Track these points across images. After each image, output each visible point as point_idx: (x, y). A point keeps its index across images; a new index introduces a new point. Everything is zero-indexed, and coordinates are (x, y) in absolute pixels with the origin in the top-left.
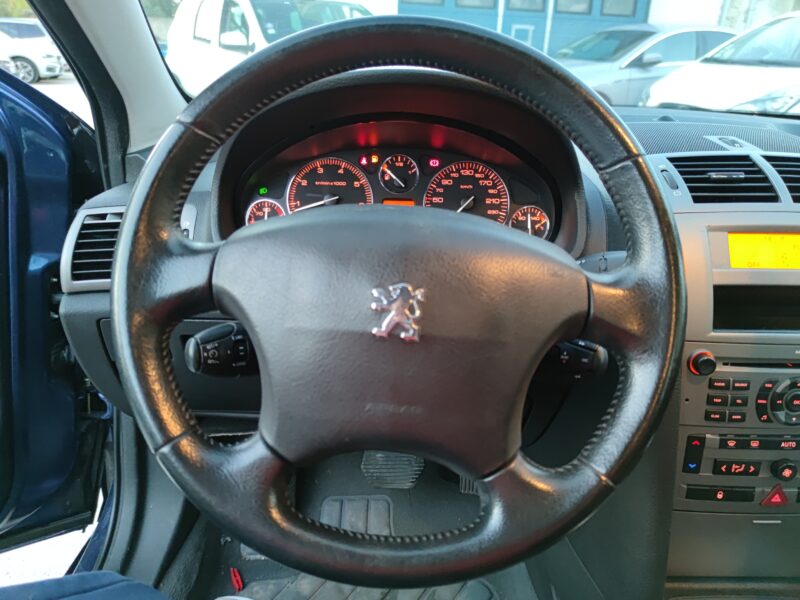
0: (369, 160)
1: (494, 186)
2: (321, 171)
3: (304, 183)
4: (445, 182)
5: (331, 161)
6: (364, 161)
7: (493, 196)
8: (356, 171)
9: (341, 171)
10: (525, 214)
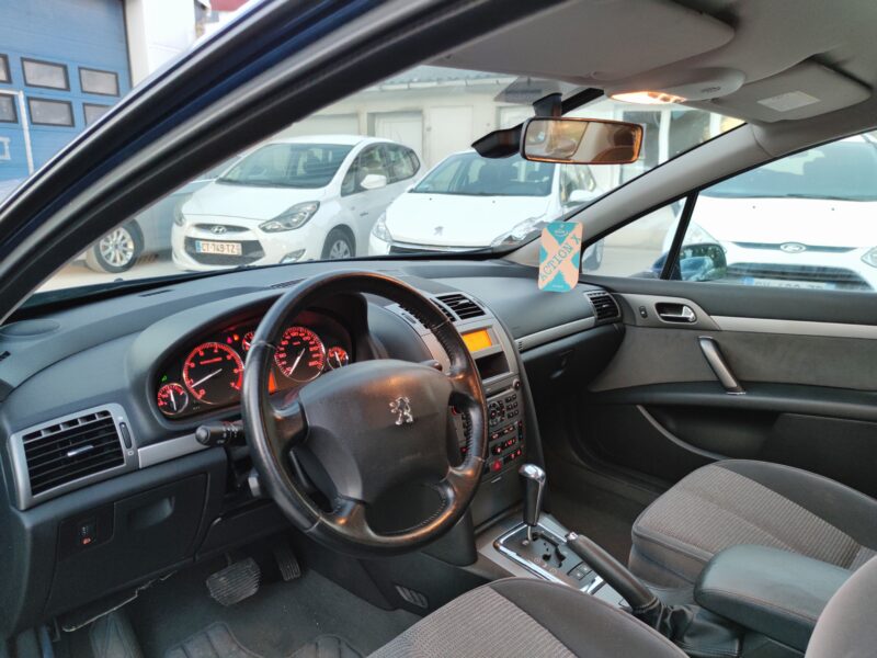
0: (233, 339)
1: (312, 340)
2: (202, 354)
3: (193, 365)
4: (283, 343)
5: (208, 345)
6: (229, 341)
7: (313, 345)
8: (226, 348)
9: (216, 351)
10: (333, 353)
